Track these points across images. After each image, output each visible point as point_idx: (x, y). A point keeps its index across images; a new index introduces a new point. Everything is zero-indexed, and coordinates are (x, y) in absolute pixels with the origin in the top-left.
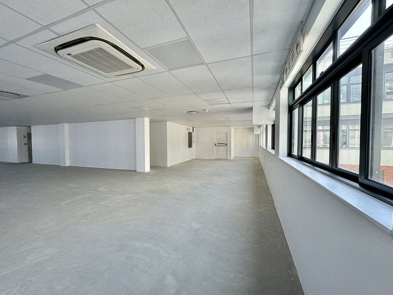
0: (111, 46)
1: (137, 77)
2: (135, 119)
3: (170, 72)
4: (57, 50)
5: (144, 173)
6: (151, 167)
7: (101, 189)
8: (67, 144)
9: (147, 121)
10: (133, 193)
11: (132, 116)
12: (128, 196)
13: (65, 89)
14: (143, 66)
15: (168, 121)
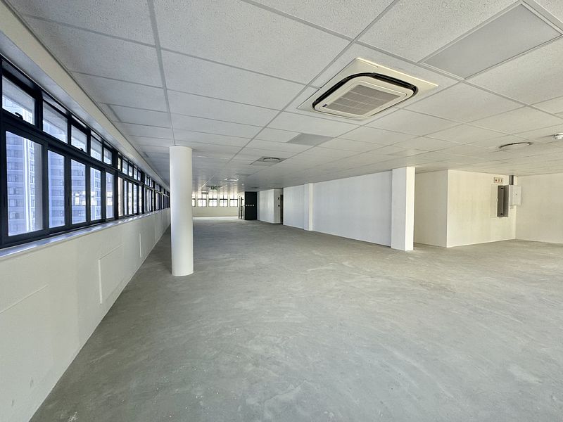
0: (373, 77)
1: (403, 108)
2: (391, 170)
3: (467, 81)
4: (314, 105)
5: (403, 252)
6: (415, 244)
7: (346, 263)
8: (311, 207)
9: (411, 171)
10: (387, 278)
11: (387, 167)
12: (380, 280)
13: (315, 146)
14: (415, 89)
15: (452, 168)
